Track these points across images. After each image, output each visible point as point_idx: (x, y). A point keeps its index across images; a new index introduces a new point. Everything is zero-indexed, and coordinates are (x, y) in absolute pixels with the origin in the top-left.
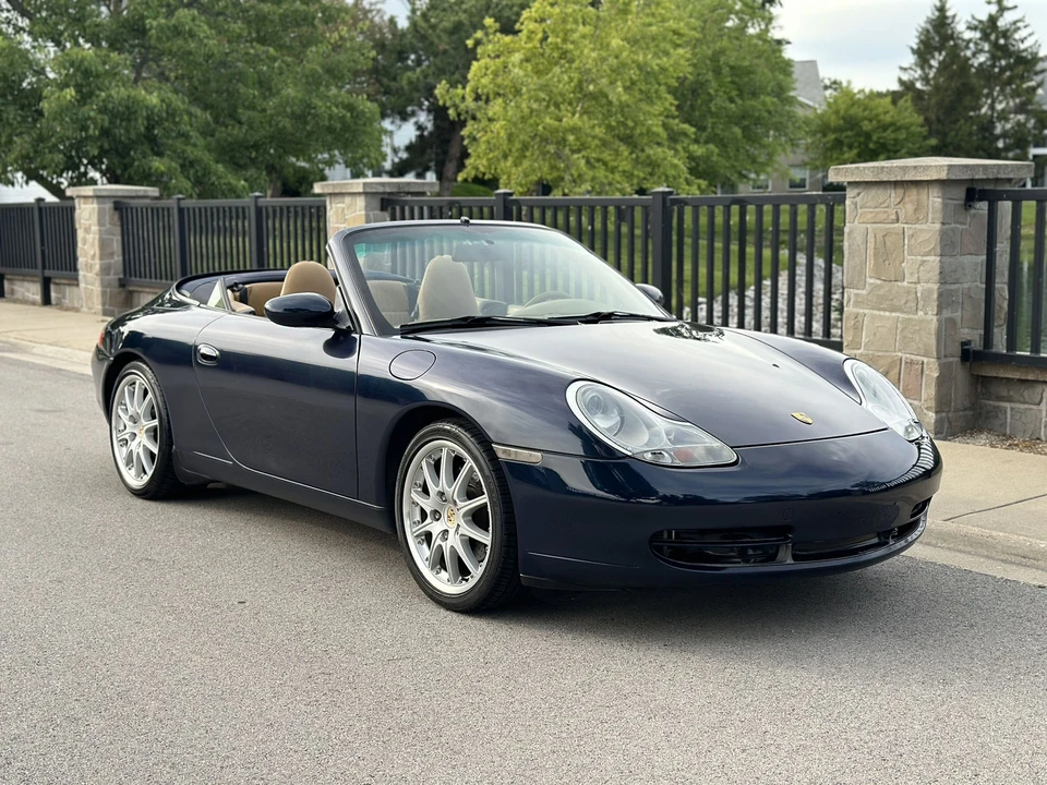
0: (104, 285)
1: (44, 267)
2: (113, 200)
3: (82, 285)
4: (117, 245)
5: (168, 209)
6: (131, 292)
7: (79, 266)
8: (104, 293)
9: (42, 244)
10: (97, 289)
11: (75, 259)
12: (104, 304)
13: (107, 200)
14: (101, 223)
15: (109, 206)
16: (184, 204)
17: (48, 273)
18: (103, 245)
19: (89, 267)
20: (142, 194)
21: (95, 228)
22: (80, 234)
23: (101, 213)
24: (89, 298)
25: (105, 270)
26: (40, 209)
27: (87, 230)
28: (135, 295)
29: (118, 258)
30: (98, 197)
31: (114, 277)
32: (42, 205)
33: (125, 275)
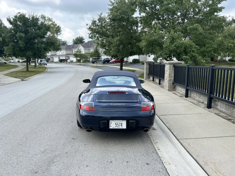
0: (169, 84)
1: (160, 77)
3: (165, 83)
4: (173, 75)
5: (185, 67)
7: (165, 79)
8: (169, 86)
9: (160, 73)
10: (167, 84)
11: (164, 77)
12: (169, 88)
13: (172, 64)
14: (170, 70)
15: (172, 66)
16: (189, 66)
18: (170, 75)
19: (167, 79)
21: (168, 71)
22: (166, 72)
23: (170, 67)
24: (166, 86)
25: (170, 80)
26: (160, 65)
27: (167, 71)
28: (176, 86)
29: (173, 78)
30: (169, 64)
31: (171, 82)
32: (161, 64)
33: (174, 82)
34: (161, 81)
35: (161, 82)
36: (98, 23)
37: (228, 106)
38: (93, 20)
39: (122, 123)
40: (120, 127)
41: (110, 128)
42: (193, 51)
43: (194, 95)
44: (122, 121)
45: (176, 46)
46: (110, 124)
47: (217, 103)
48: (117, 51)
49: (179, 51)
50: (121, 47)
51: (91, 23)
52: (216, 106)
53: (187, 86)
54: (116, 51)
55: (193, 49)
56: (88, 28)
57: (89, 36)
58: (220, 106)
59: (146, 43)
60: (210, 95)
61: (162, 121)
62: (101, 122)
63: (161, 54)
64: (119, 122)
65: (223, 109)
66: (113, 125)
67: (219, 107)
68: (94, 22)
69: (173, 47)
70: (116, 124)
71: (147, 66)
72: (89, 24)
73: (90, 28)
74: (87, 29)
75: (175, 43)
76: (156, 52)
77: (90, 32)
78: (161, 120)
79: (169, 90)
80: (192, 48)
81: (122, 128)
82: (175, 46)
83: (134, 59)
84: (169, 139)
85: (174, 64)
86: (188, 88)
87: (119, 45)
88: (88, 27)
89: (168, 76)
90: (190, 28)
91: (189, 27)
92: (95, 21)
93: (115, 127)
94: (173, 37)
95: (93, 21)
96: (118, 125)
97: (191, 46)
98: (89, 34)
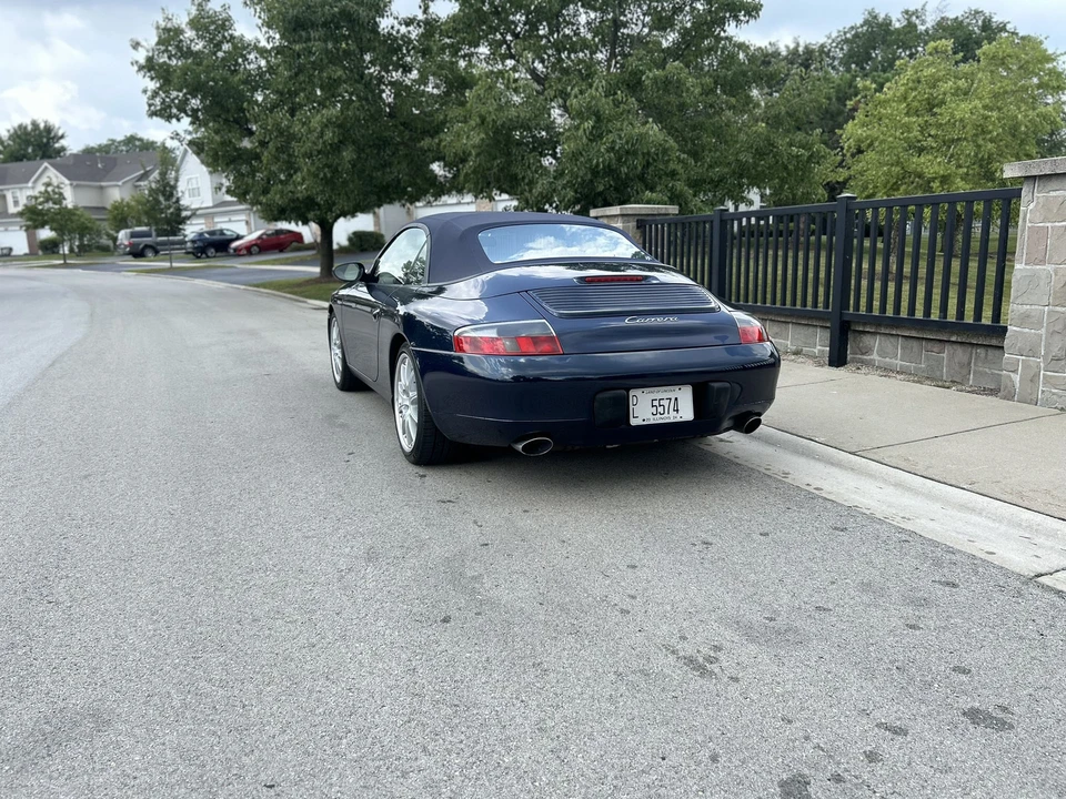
2: (636, 218)
13: (631, 219)
15: (632, 224)
20: (663, 212)
30: (622, 215)
36: (191, 41)
37: (915, 344)
38: (163, 24)
39: (676, 399)
40: (672, 417)
41: (634, 422)
44: (677, 388)
45: (613, 148)
46: (631, 407)
47: (867, 340)
48: (325, 174)
49: (624, 170)
50: (348, 154)
51: (156, 39)
54: (322, 175)
55: (672, 166)
56: (142, 61)
57: (150, 105)
58: (878, 347)
62: (600, 396)
63: (551, 183)
64: (665, 395)
65: (893, 360)
66: (646, 408)
67: (875, 356)
68: (169, 36)
69: (601, 154)
70: (656, 403)
72: (143, 43)
73: (150, 66)
74: (136, 68)
75: (611, 137)
77: (152, 85)
80: (668, 161)
81: (679, 420)
82: (611, 149)
83: (355, 233)
84: (814, 458)
85: (641, 218)
87: (336, 148)
88: (141, 56)
90: (655, 80)
91: (651, 75)
92: (178, 31)
93: (649, 419)
94: (598, 111)
95: (167, 30)
96: (661, 409)
97: (665, 151)
98: (149, 93)
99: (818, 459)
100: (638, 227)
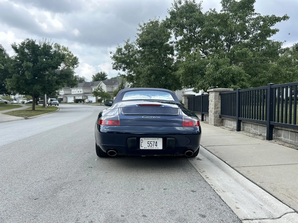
0: (215, 117)
1: (202, 111)
2: (219, 92)
3: (209, 116)
4: (219, 105)
5: (235, 93)
6: (223, 119)
7: (209, 111)
8: (215, 119)
9: (202, 106)
10: (213, 118)
11: (208, 109)
12: (214, 122)
13: (217, 92)
14: (215, 99)
15: (218, 94)
16: (240, 91)
17: (203, 113)
18: (215, 105)
19: (212, 112)
21: (213, 100)
22: (210, 102)
23: (215, 96)
24: (211, 120)
25: (216, 113)
26: (202, 96)
27: (212, 101)
28: (224, 120)
29: (220, 109)
31: (218, 115)
32: (203, 95)
33: (221, 114)
34: (204, 116)
35: (204, 118)
36: (124, 51)
37: (294, 134)
38: (118, 47)
39: (156, 142)
40: (155, 148)
41: (141, 148)
42: (243, 80)
43: (248, 127)
44: (157, 138)
46: (140, 143)
47: (280, 132)
48: (147, 82)
49: (225, 79)
50: (153, 77)
51: (116, 51)
52: (279, 136)
53: (239, 116)
54: (146, 82)
55: (242, 77)
56: (112, 57)
57: (113, 67)
58: (284, 135)
59: (184, 70)
60: (270, 123)
61: (210, 151)
62: (129, 139)
63: (203, 83)
64: (154, 141)
65: (288, 139)
66: (145, 144)
67: (282, 137)
68: (119, 50)
69: (217, 74)
70: (149, 143)
71: (185, 100)
72: (113, 52)
73: (114, 57)
74: (111, 58)
75: (221, 70)
76: (196, 81)
77: (114, 62)
78: (208, 151)
79: (215, 125)
80: (241, 76)
81: (157, 149)
82: (221, 73)
85: (221, 92)
86: (240, 118)
87: (150, 75)
88: (112, 55)
89: (214, 107)
91: (237, 52)
92: (121, 49)
93: (146, 148)
94: (217, 62)
95: (119, 49)
96: (151, 145)
97: (240, 74)
98: (113, 64)
99: (221, 168)
100: (220, 95)
